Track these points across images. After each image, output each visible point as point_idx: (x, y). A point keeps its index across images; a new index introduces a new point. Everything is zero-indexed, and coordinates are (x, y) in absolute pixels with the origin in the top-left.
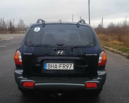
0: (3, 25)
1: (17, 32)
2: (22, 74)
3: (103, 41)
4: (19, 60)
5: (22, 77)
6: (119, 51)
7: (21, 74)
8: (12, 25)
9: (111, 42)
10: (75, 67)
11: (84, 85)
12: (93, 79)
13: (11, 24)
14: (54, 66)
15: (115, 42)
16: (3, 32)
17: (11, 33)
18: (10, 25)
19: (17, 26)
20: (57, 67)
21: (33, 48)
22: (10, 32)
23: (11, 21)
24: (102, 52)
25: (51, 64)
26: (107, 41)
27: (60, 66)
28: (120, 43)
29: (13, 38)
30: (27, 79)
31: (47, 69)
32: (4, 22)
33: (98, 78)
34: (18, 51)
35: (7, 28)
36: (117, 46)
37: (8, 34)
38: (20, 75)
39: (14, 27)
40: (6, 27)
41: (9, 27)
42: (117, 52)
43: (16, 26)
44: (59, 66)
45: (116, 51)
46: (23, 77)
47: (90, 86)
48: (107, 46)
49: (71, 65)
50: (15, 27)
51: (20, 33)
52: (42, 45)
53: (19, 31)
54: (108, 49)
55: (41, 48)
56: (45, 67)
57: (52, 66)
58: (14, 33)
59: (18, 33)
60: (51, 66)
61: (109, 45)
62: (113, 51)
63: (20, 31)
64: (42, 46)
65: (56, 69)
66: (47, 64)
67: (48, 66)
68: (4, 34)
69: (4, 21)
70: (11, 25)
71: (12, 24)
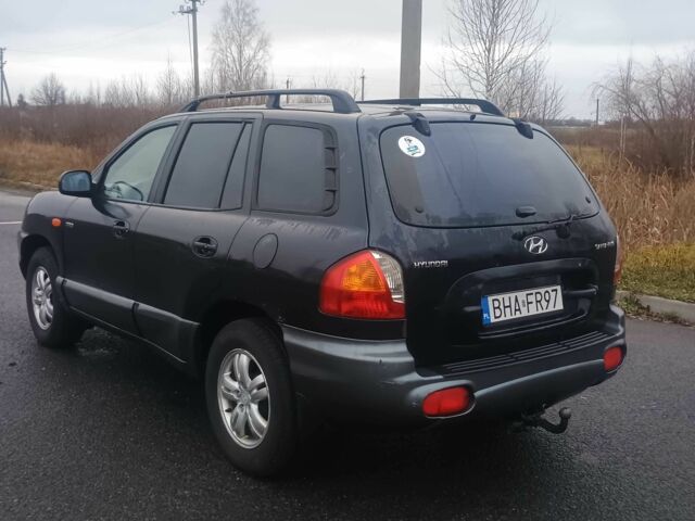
5: (415, 376)
10: (565, 298)
14: (510, 306)
20: (519, 310)
21: (444, 232)
25: (500, 297)
27: (528, 303)
30: (441, 377)
31: (493, 320)
44: (523, 302)
46: (422, 374)
49: (556, 290)
52: (470, 220)
55: (474, 230)
56: (485, 315)
57: (505, 307)
60: (502, 307)
64: (475, 224)
65: (518, 315)
66: (490, 299)
67: (495, 308)
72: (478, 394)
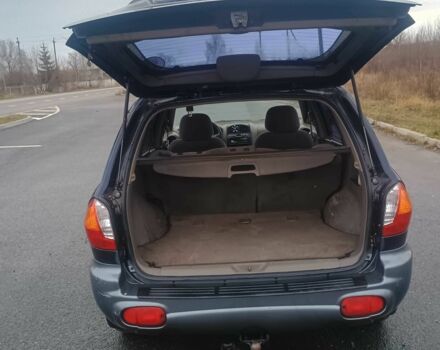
0: (20, 62)
1: (69, 85)
2: (116, 280)
3: (373, 102)
4: (103, 236)
5: (118, 293)
6: (432, 141)
7: (114, 283)
8: (50, 61)
9: (400, 104)
11: (337, 307)
12: (369, 286)
13: (45, 58)
15: (416, 100)
16: (21, 87)
17: (50, 91)
18: (42, 62)
19: (70, 63)
22: (44, 86)
23: (44, 48)
24: (396, 188)
26: (386, 99)
28: (432, 104)
29: (58, 110)
30: (136, 297)
32: (21, 53)
33: (386, 280)
34: (98, 203)
35: (35, 72)
36: (423, 116)
37: (39, 93)
38: (112, 287)
39: (58, 68)
40: (30, 68)
41: (39, 71)
42: (426, 143)
43: (66, 65)
45: (423, 141)
46: (123, 293)
47: (358, 307)
48: (387, 120)
50: (61, 68)
51: (80, 88)
53: (76, 83)
54: (392, 132)
58: (61, 89)
59: (73, 90)
61: (397, 117)
62: (411, 140)
63: (81, 80)
68: (25, 95)
69: (21, 48)
70: (46, 63)
71: (49, 58)
72: (169, 316)
